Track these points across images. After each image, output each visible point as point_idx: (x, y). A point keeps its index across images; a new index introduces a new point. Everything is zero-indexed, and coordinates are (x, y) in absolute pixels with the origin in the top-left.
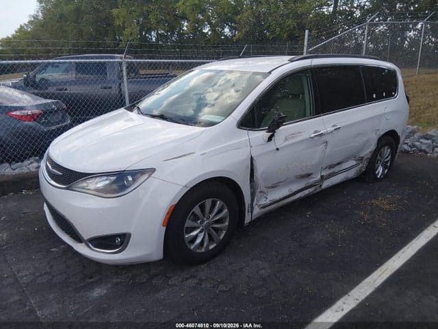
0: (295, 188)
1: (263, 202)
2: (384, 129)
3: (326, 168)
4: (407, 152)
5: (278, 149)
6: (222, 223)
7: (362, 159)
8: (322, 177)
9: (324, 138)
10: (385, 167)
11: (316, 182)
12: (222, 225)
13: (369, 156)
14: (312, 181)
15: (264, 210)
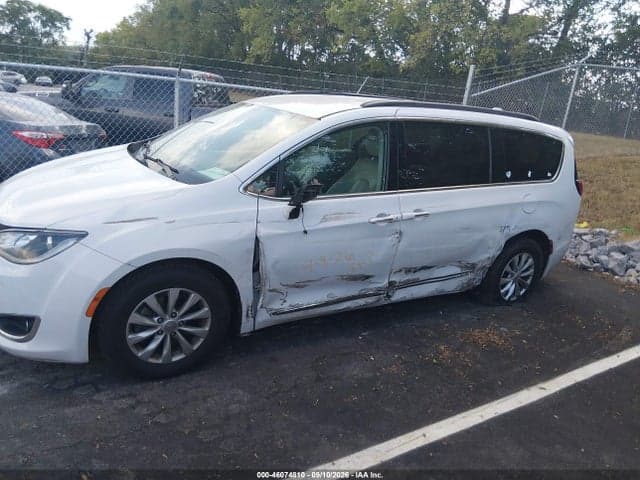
0: (340, 292)
1: (277, 306)
2: (518, 226)
3: (401, 271)
4: (584, 268)
5: (305, 232)
6: (200, 326)
7: (473, 266)
8: (391, 284)
9: (397, 227)
10: (520, 285)
11: (380, 289)
12: (199, 329)
13: (488, 264)
14: (372, 286)
15: (277, 318)
